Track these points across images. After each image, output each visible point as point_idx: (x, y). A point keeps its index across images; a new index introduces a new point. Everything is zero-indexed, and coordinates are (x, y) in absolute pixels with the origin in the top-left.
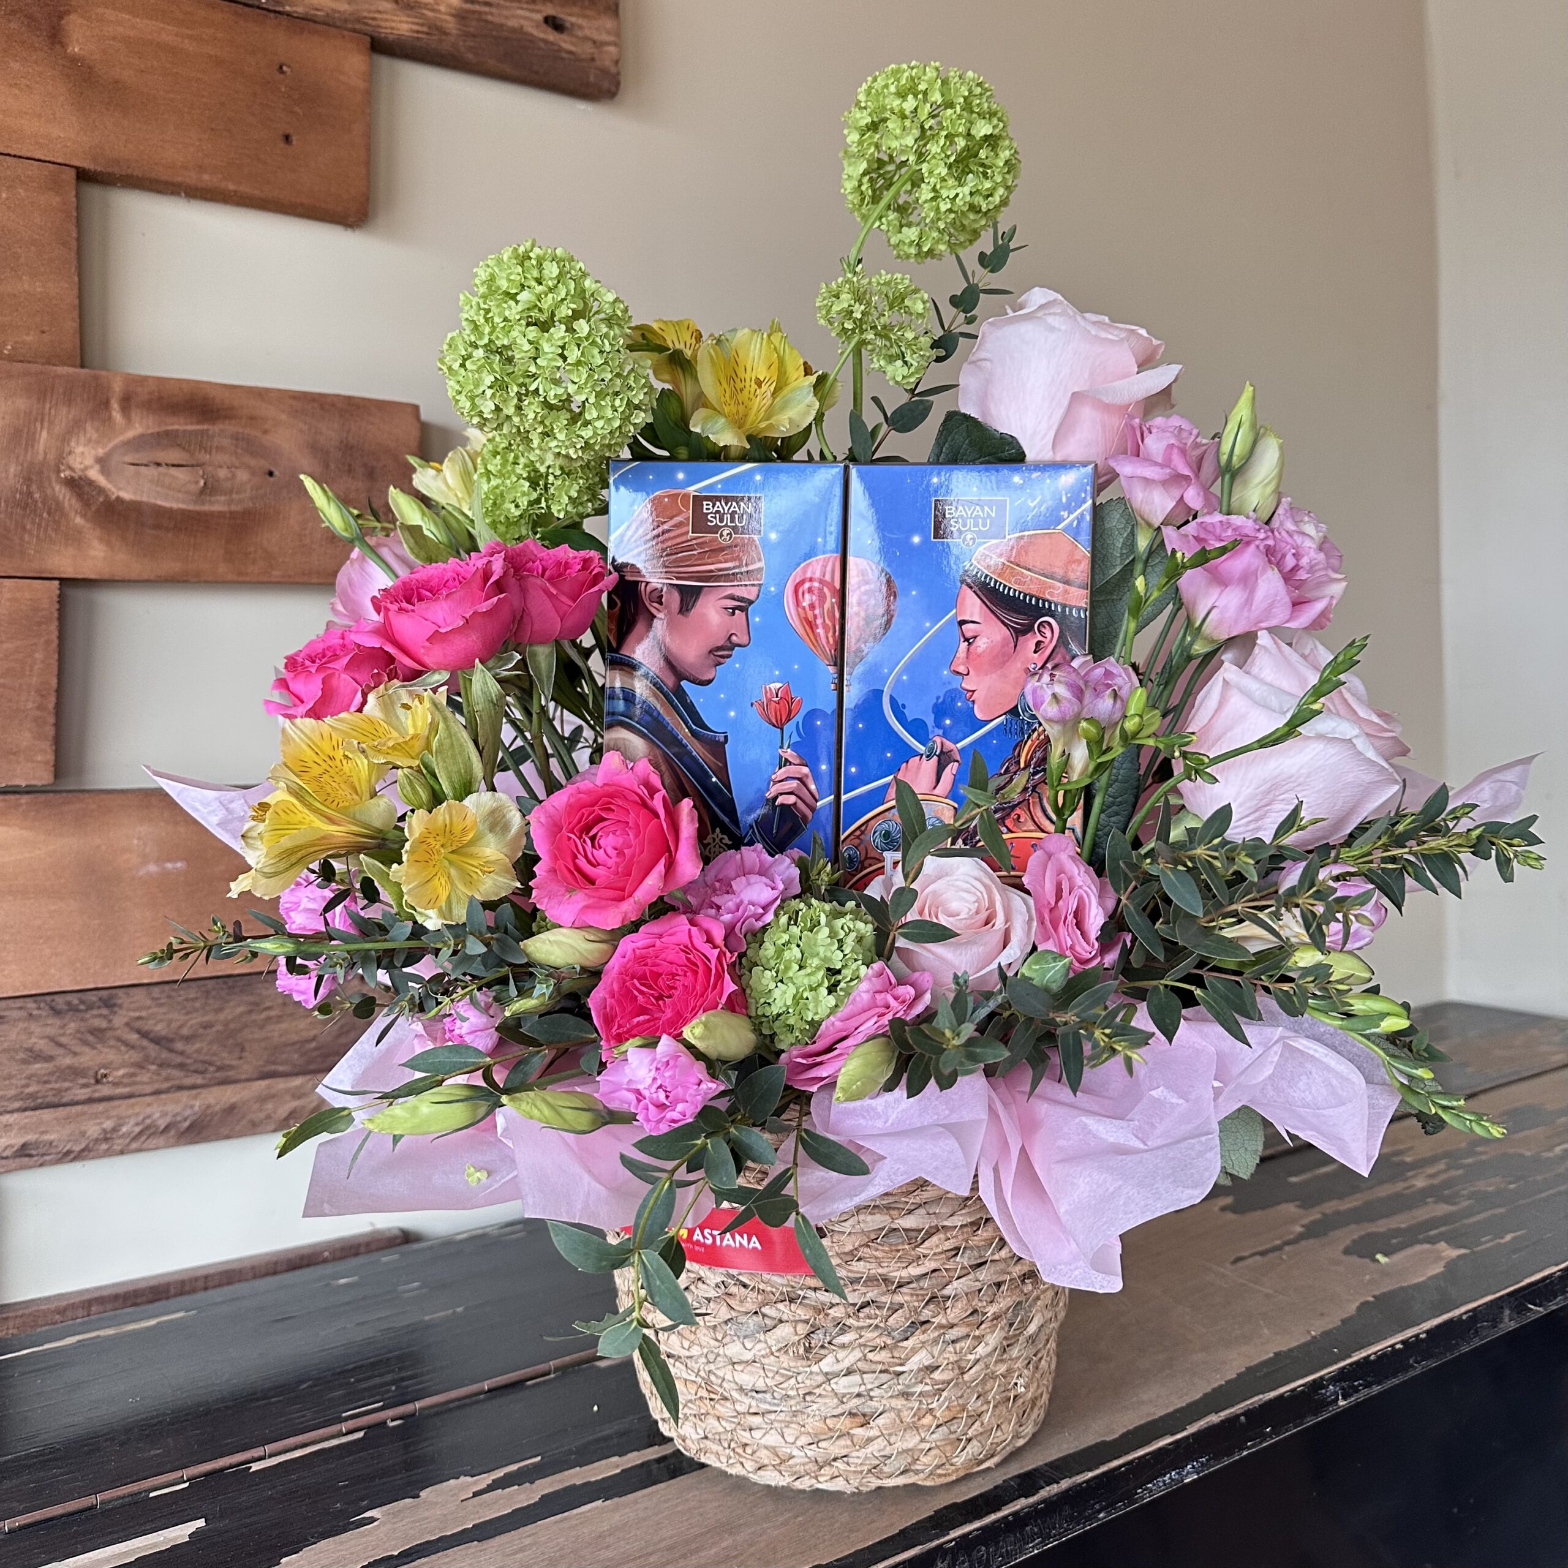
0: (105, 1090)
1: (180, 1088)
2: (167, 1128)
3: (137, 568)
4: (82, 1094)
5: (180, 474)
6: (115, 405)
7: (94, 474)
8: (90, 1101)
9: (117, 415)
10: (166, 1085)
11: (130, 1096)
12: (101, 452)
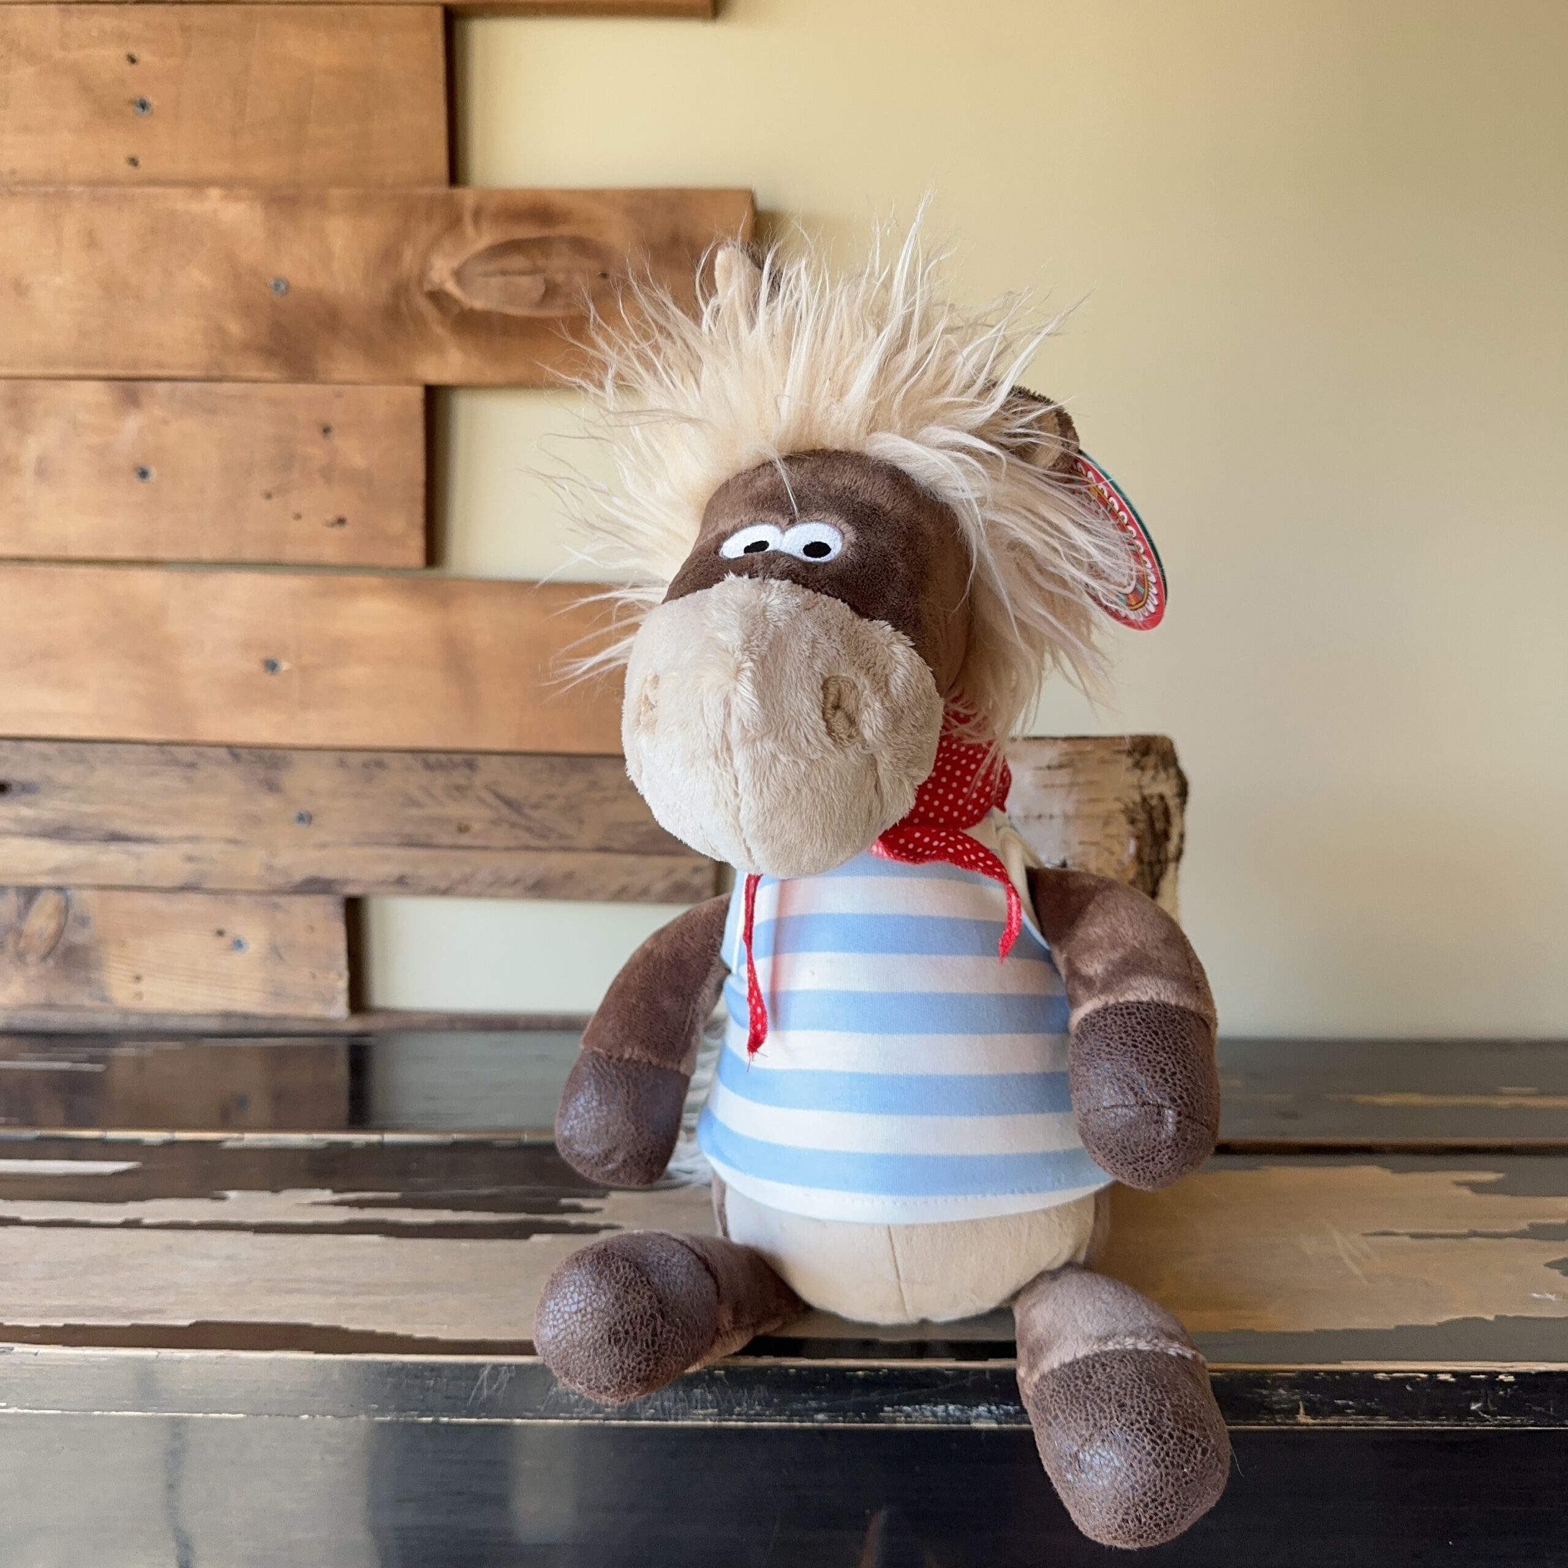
0: (465, 840)
1: (527, 848)
2: (516, 882)
3: (490, 373)
4: (446, 840)
5: (524, 281)
6: (468, 219)
7: (451, 287)
8: (454, 847)
9: (469, 230)
10: (513, 843)
11: (485, 848)
12: (455, 264)
